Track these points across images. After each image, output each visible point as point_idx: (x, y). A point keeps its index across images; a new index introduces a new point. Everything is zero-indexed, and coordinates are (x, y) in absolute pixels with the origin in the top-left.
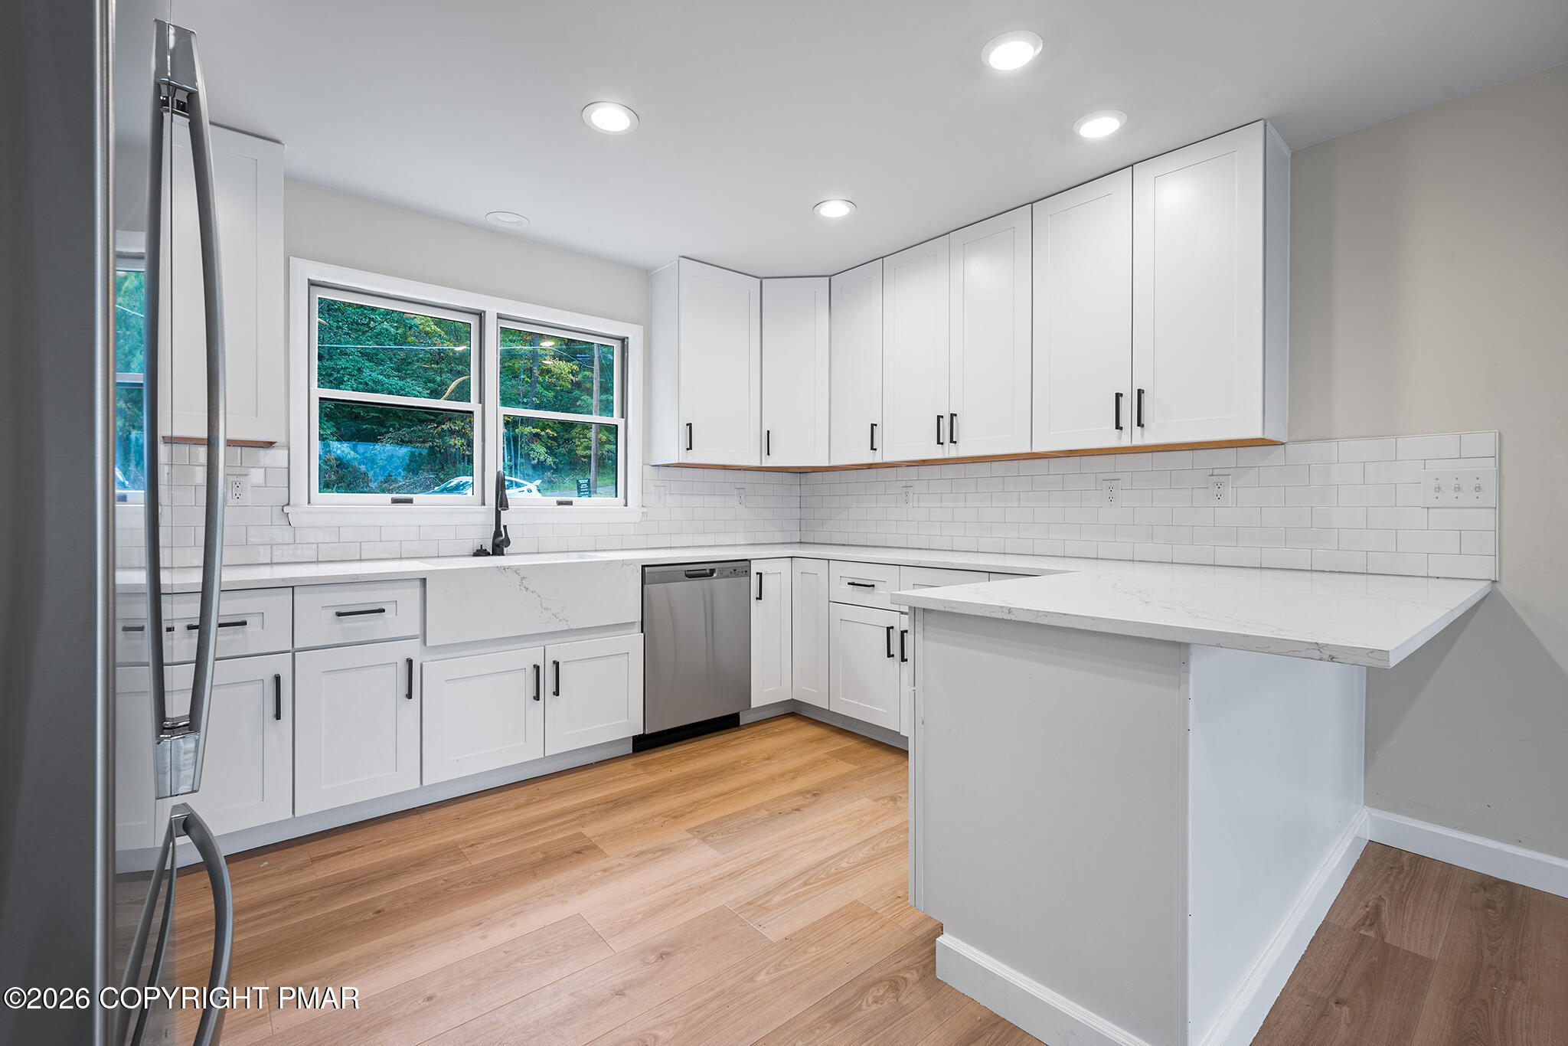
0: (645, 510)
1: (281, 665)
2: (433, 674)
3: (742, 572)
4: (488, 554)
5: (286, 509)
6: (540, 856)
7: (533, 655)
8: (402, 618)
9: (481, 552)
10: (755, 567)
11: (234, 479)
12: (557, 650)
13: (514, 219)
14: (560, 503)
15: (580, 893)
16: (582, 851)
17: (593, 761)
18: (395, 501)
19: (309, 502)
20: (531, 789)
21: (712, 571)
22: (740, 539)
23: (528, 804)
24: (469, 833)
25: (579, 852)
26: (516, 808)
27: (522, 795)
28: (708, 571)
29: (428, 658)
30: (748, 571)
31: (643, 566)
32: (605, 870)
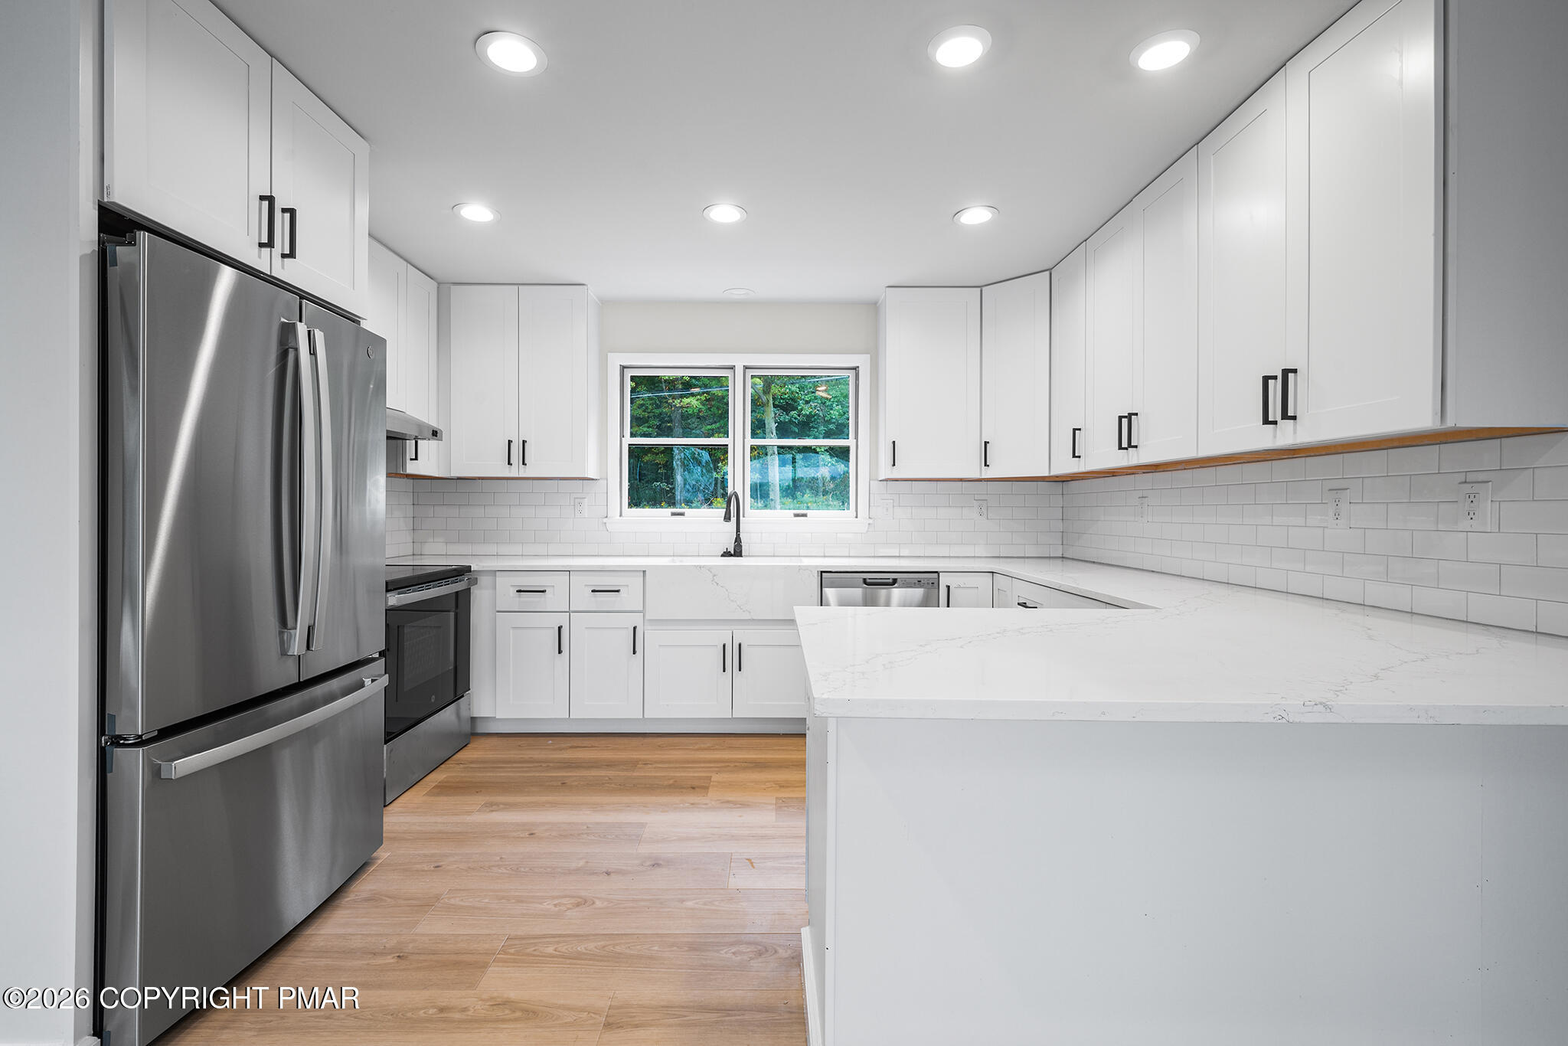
0: (871, 521)
1: (562, 620)
2: (651, 638)
3: (928, 583)
4: (731, 555)
5: (605, 520)
6: (671, 782)
7: (723, 636)
8: (630, 597)
9: (727, 554)
10: (944, 580)
11: (579, 500)
12: (743, 635)
13: (743, 292)
14: (796, 515)
15: (662, 812)
16: (698, 787)
17: (782, 732)
18: (673, 514)
19: (621, 516)
20: (720, 740)
21: (895, 581)
22: (981, 551)
23: (708, 749)
24: (655, 756)
25: (693, 788)
26: (698, 750)
27: (709, 742)
28: (891, 581)
29: (649, 628)
30: (936, 584)
31: (822, 572)
32: (692, 804)
